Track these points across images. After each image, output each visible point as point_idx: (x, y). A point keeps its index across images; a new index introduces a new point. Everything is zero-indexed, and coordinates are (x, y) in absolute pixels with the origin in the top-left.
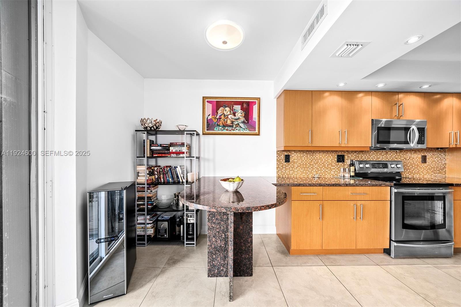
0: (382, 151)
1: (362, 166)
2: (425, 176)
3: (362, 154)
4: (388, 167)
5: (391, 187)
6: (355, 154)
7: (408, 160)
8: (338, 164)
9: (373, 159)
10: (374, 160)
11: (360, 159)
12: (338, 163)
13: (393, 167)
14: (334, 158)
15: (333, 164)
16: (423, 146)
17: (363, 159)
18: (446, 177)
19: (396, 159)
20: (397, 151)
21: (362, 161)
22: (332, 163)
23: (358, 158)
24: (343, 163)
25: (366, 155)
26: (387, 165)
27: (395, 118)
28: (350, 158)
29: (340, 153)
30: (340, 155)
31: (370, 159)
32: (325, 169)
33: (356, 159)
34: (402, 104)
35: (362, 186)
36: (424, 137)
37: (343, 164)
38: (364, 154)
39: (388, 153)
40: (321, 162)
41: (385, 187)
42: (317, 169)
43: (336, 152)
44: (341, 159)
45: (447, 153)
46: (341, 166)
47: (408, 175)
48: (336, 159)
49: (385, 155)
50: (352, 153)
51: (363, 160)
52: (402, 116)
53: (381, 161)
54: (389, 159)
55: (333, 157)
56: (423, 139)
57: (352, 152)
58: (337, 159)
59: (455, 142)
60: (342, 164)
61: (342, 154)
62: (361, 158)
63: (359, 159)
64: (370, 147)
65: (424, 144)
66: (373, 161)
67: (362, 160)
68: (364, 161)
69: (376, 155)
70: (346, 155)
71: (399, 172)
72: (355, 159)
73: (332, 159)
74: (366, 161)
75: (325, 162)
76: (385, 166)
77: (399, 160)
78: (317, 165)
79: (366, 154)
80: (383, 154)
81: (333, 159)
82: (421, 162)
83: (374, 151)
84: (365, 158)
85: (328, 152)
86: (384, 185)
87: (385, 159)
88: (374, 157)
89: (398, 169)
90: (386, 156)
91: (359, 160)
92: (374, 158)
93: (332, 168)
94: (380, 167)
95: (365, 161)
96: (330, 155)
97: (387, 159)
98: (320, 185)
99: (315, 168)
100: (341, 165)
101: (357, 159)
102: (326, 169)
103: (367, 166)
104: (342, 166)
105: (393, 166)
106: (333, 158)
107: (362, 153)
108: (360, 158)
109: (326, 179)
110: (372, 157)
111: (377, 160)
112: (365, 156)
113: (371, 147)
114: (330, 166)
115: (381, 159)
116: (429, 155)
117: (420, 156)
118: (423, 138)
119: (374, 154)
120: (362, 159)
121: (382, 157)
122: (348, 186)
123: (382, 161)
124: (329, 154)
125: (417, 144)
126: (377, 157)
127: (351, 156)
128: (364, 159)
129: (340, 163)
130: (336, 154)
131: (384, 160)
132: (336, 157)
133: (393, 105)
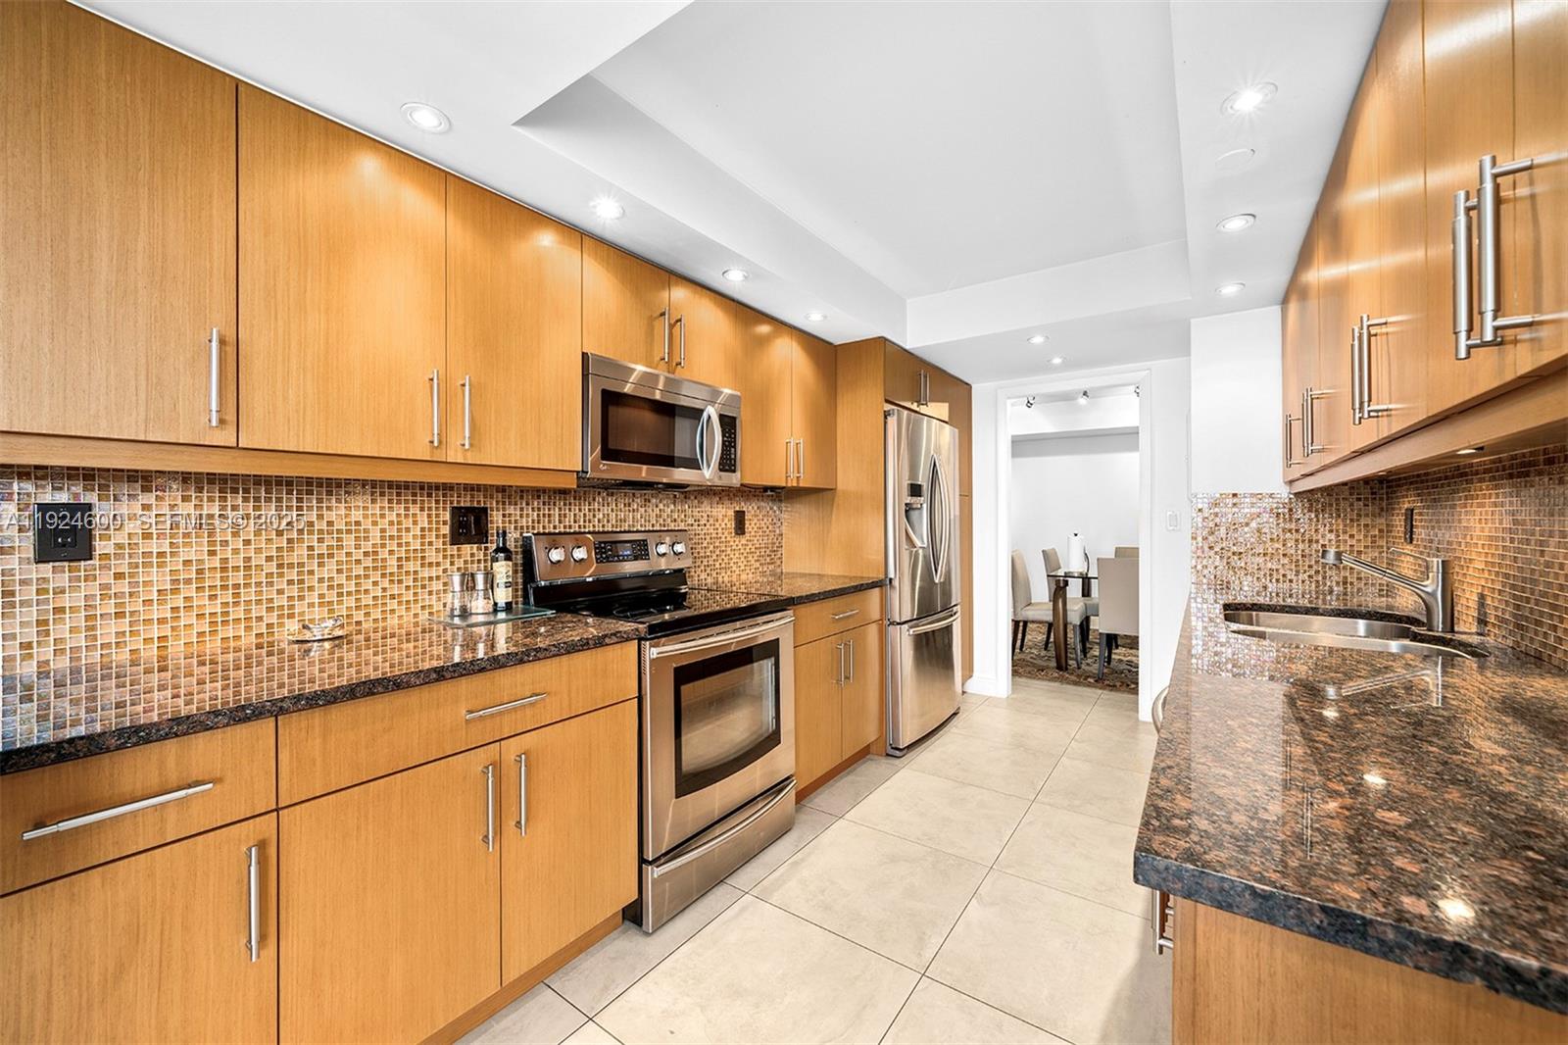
0: (634, 494)
1: (558, 558)
2: (744, 577)
3: (565, 504)
4: (648, 555)
5: (640, 640)
6: (536, 503)
7: (705, 525)
8: (455, 553)
9: (603, 526)
10: (606, 530)
11: (555, 527)
12: (459, 550)
13: (664, 554)
14: (438, 522)
15: (432, 556)
16: (734, 479)
17: (567, 524)
18: (782, 573)
19: (673, 524)
20: (675, 496)
21: (565, 533)
22: (423, 551)
23: (549, 522)
24: (479, 549)
25: (580, 510)
26: (647, 545)
27: (660, 367)
28: (516, 521)
29: (468, 499)
30: (466, 508)
31: (594, 526)
32: (387, 585)
33: (541, 525)
34: (680, 320)
35: (522, 662)
36: (735, 447)
37: (482, 553)
38: (570, 504)
39: (649, 501)
40: (358, 547)
41: (619, 645)
42: (330, 587)
43: (444, 495)
44: (469, 526)
45: (783, 505)
46: (472, 562)
47: (703, 576)
48: (446, 530)
49: (643, 509)
50: (522, 498)
51: (568, 530)
52: (680, 364)
53: (629, 532)
54: (653, 526)
55: (429, 516)
56: (733, 456)
57: (523, 491)
58: (452, 526)
59: (796, 472)
60: (475, 551)
61: (479, 502)
62: (560, 522)
63: (552, 526)
64: (578, 472)
65: (734, 471)
66: (604, 532)
67: (562, 530)
68: (570, 533)
69: (612, 510)
70: (498, 510)
71: (681, 570)
72: (536, 525)
73: (423, 529)
74: (580, 533)
75: (383, 546)
76: (641, 550)
77: (682, 526)
78: (331, 565)
79: (580, 505)
80: (635, 507)
81: (430, 530)
82: (733, 531)
83: (608, 495)
84: (575, 522)
85: (399, 494)
86: (615, 639)
87: (641, 526)
88: (608, 515)
89: (677, 557)
90: (646, 511)
91: (552, 530)
92: (608, 521)
93: (426, 573)
94: (623, 556)
95: (575, 533)
96: (414, 509)
97: (647, 524)
98: (241, 714)
99: (321, 580)
100: (472, 555)
101: (544, 527)
102: (392, 582)
103: (580, 554)
104: (479, 561)
105: (662, 549)
106: (430, 522)
107: (565, 499)
108: (557, 523)
109: (393, 635)
110: (601, 516)
111: (618, 530)
112: (575, 515)
113: (583, 471)
114: (411, 566)
115: (629, 526)
116: (750, 509)
117: (731, 513)
118: (733, 450)
119: (608, 504)
120: (565, 527)
121: (631, 517)
122: (448, 675)
123: (634, 532)
124: (407, 501)
125: (721, 470)
126: (617, 515)
127: (518, 513)
128: (570, 527)
129: (467, 549)
130: (445, 502)
131: (640, 528)
132: (447, 516)
133: (655, 315)
